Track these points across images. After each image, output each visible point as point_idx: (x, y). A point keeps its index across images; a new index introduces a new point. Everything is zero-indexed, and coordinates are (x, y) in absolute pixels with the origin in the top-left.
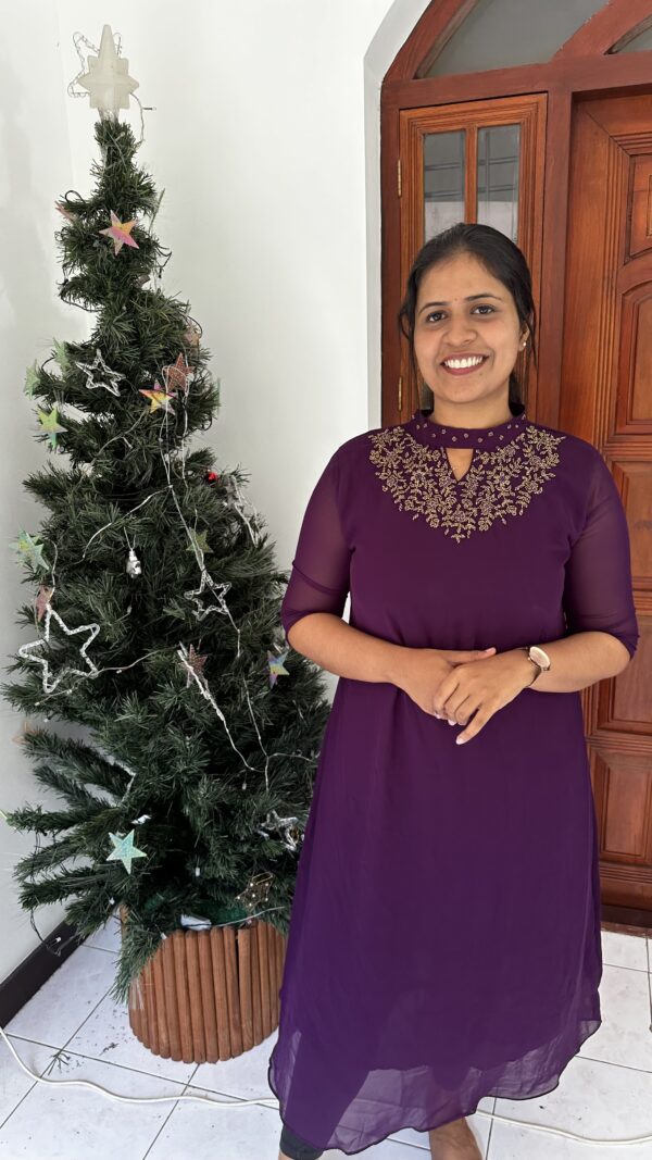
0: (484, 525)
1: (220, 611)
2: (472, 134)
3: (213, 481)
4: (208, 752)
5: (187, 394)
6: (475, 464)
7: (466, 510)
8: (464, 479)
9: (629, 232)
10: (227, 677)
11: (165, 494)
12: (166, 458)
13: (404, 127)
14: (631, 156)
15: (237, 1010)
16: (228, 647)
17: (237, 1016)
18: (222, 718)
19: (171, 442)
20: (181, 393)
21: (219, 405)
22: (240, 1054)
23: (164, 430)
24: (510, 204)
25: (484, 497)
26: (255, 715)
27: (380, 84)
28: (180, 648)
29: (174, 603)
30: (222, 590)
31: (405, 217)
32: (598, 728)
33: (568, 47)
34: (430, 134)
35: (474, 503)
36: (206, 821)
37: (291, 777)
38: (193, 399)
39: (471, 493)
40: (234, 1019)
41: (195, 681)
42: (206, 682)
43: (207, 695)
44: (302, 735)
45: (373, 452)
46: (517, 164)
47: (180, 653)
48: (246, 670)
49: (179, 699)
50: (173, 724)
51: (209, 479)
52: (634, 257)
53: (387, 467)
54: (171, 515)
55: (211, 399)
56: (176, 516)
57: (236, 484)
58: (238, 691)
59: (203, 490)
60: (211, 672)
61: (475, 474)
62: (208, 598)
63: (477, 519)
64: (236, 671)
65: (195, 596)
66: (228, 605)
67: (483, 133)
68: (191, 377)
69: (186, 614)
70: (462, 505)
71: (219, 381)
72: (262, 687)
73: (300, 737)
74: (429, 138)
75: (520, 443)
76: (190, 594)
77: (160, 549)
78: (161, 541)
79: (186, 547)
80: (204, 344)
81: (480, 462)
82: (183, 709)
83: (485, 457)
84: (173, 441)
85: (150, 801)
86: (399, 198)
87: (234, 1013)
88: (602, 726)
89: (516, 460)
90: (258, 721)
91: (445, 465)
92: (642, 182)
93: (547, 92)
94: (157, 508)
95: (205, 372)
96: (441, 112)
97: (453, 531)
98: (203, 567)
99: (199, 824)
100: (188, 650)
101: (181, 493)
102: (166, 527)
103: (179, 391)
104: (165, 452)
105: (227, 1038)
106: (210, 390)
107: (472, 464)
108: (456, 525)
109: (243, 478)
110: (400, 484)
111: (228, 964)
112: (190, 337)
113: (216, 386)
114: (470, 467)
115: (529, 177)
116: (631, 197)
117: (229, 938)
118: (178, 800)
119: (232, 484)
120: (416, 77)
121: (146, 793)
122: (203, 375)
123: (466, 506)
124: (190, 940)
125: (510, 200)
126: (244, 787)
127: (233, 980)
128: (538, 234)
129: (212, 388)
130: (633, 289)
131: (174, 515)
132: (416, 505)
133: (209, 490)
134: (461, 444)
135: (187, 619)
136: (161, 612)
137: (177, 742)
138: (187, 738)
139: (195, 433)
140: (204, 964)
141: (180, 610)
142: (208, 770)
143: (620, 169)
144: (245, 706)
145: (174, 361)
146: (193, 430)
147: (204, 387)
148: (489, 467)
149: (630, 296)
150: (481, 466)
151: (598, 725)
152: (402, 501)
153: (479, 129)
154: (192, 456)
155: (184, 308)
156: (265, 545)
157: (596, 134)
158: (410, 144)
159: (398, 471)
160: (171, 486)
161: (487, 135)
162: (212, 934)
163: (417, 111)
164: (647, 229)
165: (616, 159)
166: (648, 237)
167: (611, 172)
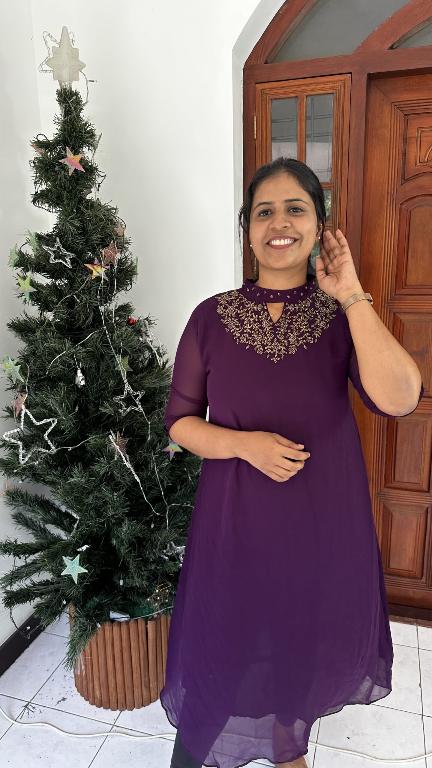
0: (292, 351)
1: (137, 410)
2: (302, 100)
3: (132, 324)
4: (128, 503)
5: (116, 267)
6: (285, 312)
7: (280, 342)
8: (278, 322)
9: (404, 164)
10: (142, 453)
11: (101, 332)
12: (102, 309)
13: (258, 94)
14: (405, 115)
15: (147, 675)
16: (142, 434)
17: (147, 679)
18: (138, 480)
19: (105, 298)
20: (112, 266)
21: (137, 274)
22: (148, 705)
23: (101, 290)
24: (327, 144)
25: (292, 332)
26: (160, 478)
27: (243, 67)
28: (110, 434)
29: (106, 404)
30: (138, 395)
31: (258, 154)
32: (385, 487)
33: (365, 44)
34: (274, 99)
35: (285, 336)
36: (127, 549)
37: (184, 519)
38: (120, 271)
39: (283, 330)
40: (145, 681)
41: (120, 456)
42: (128, 457)
43: (128, 465)
44: (190, 491)
45: (219, 306)
46: (332, 119)
47: (110, 437)
48: (154, 449)
49: (110, 467)
50: (105, 484)
51: (130, 323)
52: (407, 180)
53: (228, 316)
54: (105, 346)
55: (132, 271)
56: (108, 347)
57: (148, 326)
58: (149, 463)
59: (126, 330)
60: (130, 450)
61: (286, 318)
62: (129, 401)
63: (287, 347)
64: (148, 449)
65: (120, 399)
66: (142, 405)
67: (309, 99)
68: (118, 256)
69: (114, 412)
70: (278, 339)
71: (137, 259)
72: (164, 459)
73: (190, 493)
74: (275, 102)
75: (313, 299)
76: (118, 399)
77: (98, 368)
78: (98, 363)
79: (114, 367)
80: (127, 234)
81: (289, 310)
82: (112, 474)
83: (291, 308)
84: (107, 298)
85: (90, 536)
86: (255, 140)
87: (145, 677)
88: (387, 486)
89: (310, 309)
90: (162, 482)
91: (266, 313)
92: (413, 132)
93: (351, 73)
94: (96, 342)
95: (128, 252)
96: (284, 85)
97: (272, 355)
98: (126, 381)
99: (122, 551)
100: (116, 436)
101: (112, 331)
102: (102, 354)
103: (111, 265)
104: (101, 305)
105: (140, 694)
106: (131, 265)
107: (283, 311)
108: (274, 351)
109: (152, 322)
110: (238, 326)
111: (141, 644)
112: (118, 230)
113: (135, 262)
114: (282, 314)
115: (339, 128)
116: (405, 141)
117: (141, 626)
118: (108, 535)
119: (145, 326)
120: (266, 62)
121: (87, 530)
122: (126, 255)
123: (280, 339)
124: (116, 628)
125: (328, 142)
126: (152, 526)
127: (144, 655)
128: (345, 164)
129: (132, 263)
130: (407, 201)
131: (107, 346)
132: (248, 340)
133: (130, 330)
134: (276, 300)
135: (115, 415)
136: (98, 410)
137: (108, 496)
138: (115, 494)
139: (121, 292)
140: (125, 644)
141: (110, 408)
142: (128, 515)
143: (398, 124)
144: (153, 472)
145: (108, 246)
146: (119, 291)
147: (127, 262)
148: (294, 313)
149: (405, 205)
150: (289, 313)
151: (385, 485)
152: (239, 337)
153: (307, 96)
154: (119, 307)
155: (114, 211)
156: (167, 366)
157: (383, 100)
158: (262, 105)
159: (235, 318)
160: (105, 327)
161: (312, 100)
162: (130, 623)
163: (266, 84)
164: (416, 162)
165: (396, 117)
166: (416, 167)
167: (393, 125)
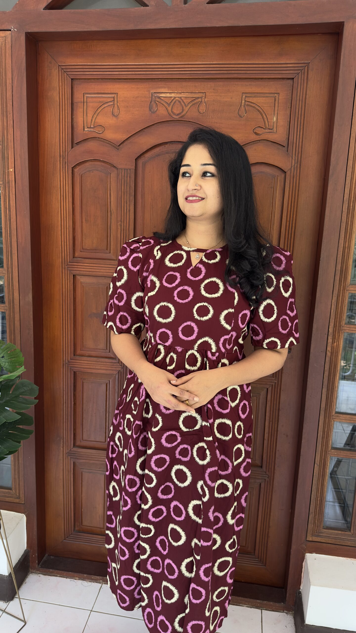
14: (72, 79)
52: (77, 144)
92: (78, 96)
93: (10, 30)
130: (78, 164)
143: (66, 87)
149: (78, 169)
157: (50, 63)
164: (84, 127)
165: (63, 81)
166: (84, 132)
167: (61, 88)
